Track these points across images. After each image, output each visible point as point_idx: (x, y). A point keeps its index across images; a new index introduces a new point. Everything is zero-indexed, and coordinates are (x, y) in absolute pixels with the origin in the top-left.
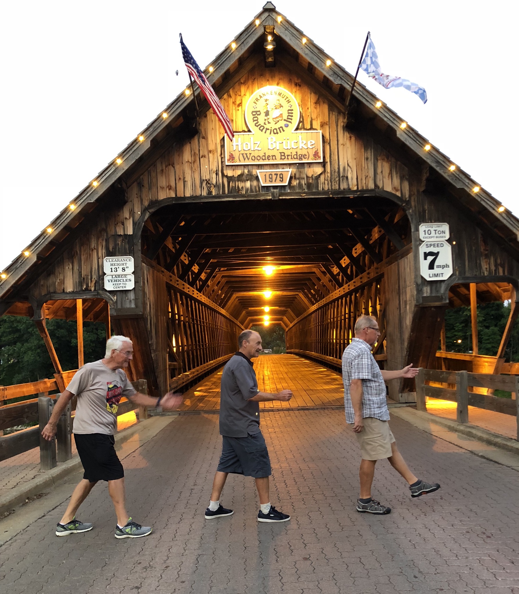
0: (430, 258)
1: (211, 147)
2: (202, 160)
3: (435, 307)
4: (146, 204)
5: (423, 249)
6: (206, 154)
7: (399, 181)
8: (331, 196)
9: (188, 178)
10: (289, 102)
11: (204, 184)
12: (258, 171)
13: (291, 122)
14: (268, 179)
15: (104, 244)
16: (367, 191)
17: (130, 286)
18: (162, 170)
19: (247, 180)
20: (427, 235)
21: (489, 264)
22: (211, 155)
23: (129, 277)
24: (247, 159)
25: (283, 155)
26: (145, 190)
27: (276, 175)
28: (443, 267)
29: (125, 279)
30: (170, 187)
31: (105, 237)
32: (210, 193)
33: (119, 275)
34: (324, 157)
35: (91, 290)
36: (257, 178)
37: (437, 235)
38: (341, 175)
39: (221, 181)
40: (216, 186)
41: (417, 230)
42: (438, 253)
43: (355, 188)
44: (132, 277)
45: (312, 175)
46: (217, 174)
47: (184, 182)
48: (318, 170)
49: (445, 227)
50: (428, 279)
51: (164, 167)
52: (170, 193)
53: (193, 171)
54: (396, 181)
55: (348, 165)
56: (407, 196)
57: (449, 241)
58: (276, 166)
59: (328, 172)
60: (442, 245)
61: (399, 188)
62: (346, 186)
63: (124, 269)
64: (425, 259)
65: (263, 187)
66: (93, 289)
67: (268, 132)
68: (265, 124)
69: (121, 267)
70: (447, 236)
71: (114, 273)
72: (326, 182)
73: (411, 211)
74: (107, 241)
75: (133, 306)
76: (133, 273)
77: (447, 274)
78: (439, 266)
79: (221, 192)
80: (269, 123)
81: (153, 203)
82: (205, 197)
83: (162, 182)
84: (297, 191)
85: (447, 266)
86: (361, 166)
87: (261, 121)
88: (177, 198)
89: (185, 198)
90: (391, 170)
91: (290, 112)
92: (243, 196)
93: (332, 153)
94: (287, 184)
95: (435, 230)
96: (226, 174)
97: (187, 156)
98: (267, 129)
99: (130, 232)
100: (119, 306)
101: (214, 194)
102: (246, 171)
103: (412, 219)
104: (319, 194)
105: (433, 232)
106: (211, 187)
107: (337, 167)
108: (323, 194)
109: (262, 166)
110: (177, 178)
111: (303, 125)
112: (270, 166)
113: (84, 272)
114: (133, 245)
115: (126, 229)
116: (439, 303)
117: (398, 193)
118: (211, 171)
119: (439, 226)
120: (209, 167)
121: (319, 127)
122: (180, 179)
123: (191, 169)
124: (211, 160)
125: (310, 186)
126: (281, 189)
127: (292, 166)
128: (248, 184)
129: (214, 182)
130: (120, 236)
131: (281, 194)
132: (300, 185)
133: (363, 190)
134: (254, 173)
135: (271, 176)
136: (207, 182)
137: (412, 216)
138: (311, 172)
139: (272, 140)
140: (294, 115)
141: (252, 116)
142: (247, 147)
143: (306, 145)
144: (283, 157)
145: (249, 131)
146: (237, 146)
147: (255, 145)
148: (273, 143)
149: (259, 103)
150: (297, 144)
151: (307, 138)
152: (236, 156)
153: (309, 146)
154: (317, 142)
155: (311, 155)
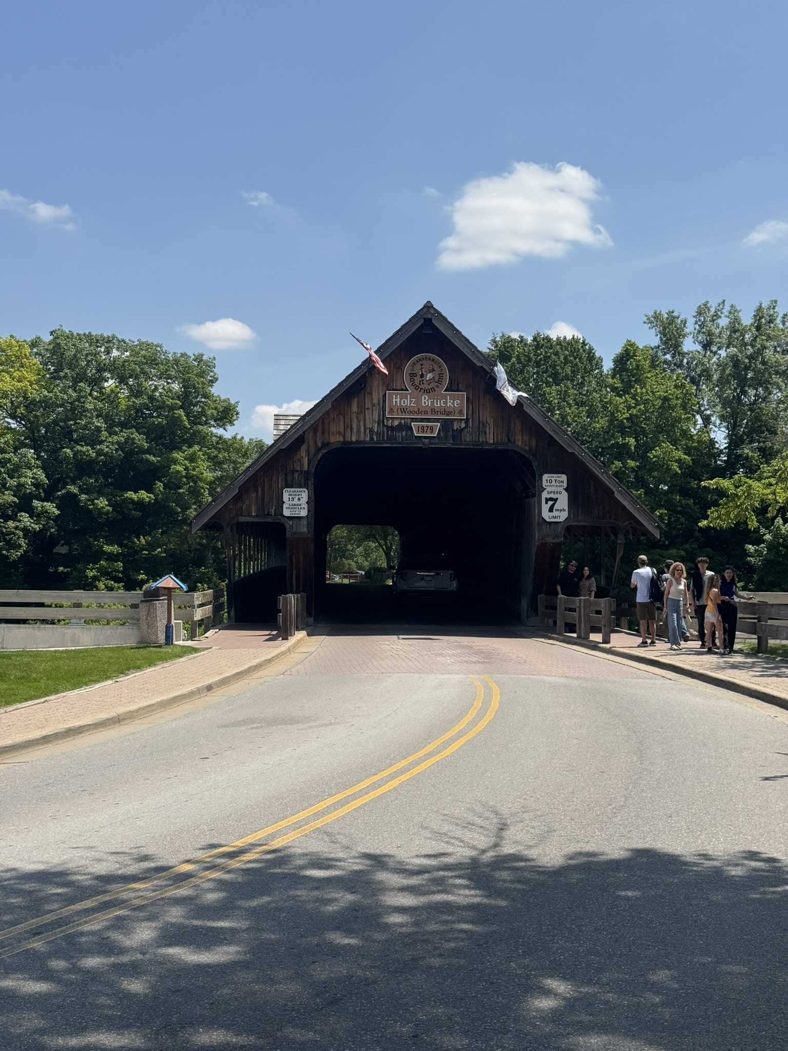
0: (550, 503)
1: (375, 401)
2: (367, 412)
3: (553, 543)
4: (320, 445)
5: (545, 495)
7: (528, 437)
8: (472, 447)
9: (355, 426)
10: (440, 367)
11: (368, 431)
12: (412, 424)
13: (441, 384)
14: (420, 430)
15: (284, 476)
16: (502, 444)
17: (304, 513)
18: (334, 419)
19: (404, 430)
20: (549, 484)
21: (599, 510)
22: (374, 408)
23: (303, 506)
24: (403, 413)
25: (433, 411)
26: (319, 434)
27: (428, 427)
28: (561, 511)
29: (300, 507)
30: (340, 433)
31: (285, 471)
32: (372, 439)
33: (295, 505)
34: (467, 415)
35: (271, 515)
36: (411, 429)
37: (557, 484)
38: (481, 429)
39: (382, 430)
40: (378, 434)
41: (541, 479)
42: (557, 499)
43: (492, 441)
44: (306, 506)
45: (457, 429)
46: (379, 424)
47: (352, 429)
48: (463, 425)
49: (564, 478)
50: (548, 520)
51: (335, 416)
52: (339, 438)
53: (359, 422)
54: (526, 439)
55: (487, 421)
56: (534, 450)
57: (566, 490)
58: (428, 420)
59: (470, 427)
60: (560, 492)
61: (528, 443)
62: (484, 440)
63: (299, 499)
64: (546, 503)
65: (416, 437)
66: (273, 514)
67: (422, 391)
68: (420, 384)
69: (297, 497)
70: (565, 485)
71: (291, 502)
72: (468, 435)
73: (536, 463)
74: (286, 474)
75: (305, 530)
76: (307, 503)
77: (563, 516)
78: (557, 510)
79: (381, 439)
80: (423, 384)
81: (326, 445)
82: (368, 443)
83: (333, 428)
84: (444, 441)
85: (564, 510)
86: (498, 423)
87: (417, 383)
88: (345, 442)
89: (351, 442)
90: (522, 428)
91: (441, 376)
92: (399, 443)
93: (474, 411)
94: (435, 435)
95: (556, 480)
96: (386, 424)
97: (355, 408)
98: (421, 389)
99: (306, 468)
100: (294, 530)
101: (375, 439)
102: (403, 421)
103: (537, 470)
104: (461, 445)
105: (554, 482)
106: (373, 435)
107: (477, 423)
108: (465, 445)
109: (416, 420)
110: (346, 426)
111: (451, 387)
112: (422, 420)
113: (266, 500)
114: (307, 479)
115: (302, 465)
116: (556, 541)
117: (527, 448)
118: (374, 421)
119: (559, 477)
120: (372, 417)
121: (464, 389)
122: (348, 426)
123: (357, 418)
124: (374, 411)
125: (454, 437)
126: (431, 440)
127: (441, 421)
128: (404, 433)
129: (376, 430)
130: (297, 471)
131: (430, 443)
132: (446, 437)
133: (498, 445)
134: (409, 424)
135: (423, 428)
136: (370, 430)
137: (537, 467)
138: (456, 426)
139: (425, 398)
140: (444, 378)
141: (409, 377)
142: (404, 403)
143: (453, 404)
144: (433, 413)
145: (407, 390)
146: (396, 402)
147: (411, 402)
148: (426, 401)
149: (416, 367)
150: (445, 403)
151: (453, 399)
152: (395, 410)
153: (455, 405)
154: (462, 402)
155: (457, 412)
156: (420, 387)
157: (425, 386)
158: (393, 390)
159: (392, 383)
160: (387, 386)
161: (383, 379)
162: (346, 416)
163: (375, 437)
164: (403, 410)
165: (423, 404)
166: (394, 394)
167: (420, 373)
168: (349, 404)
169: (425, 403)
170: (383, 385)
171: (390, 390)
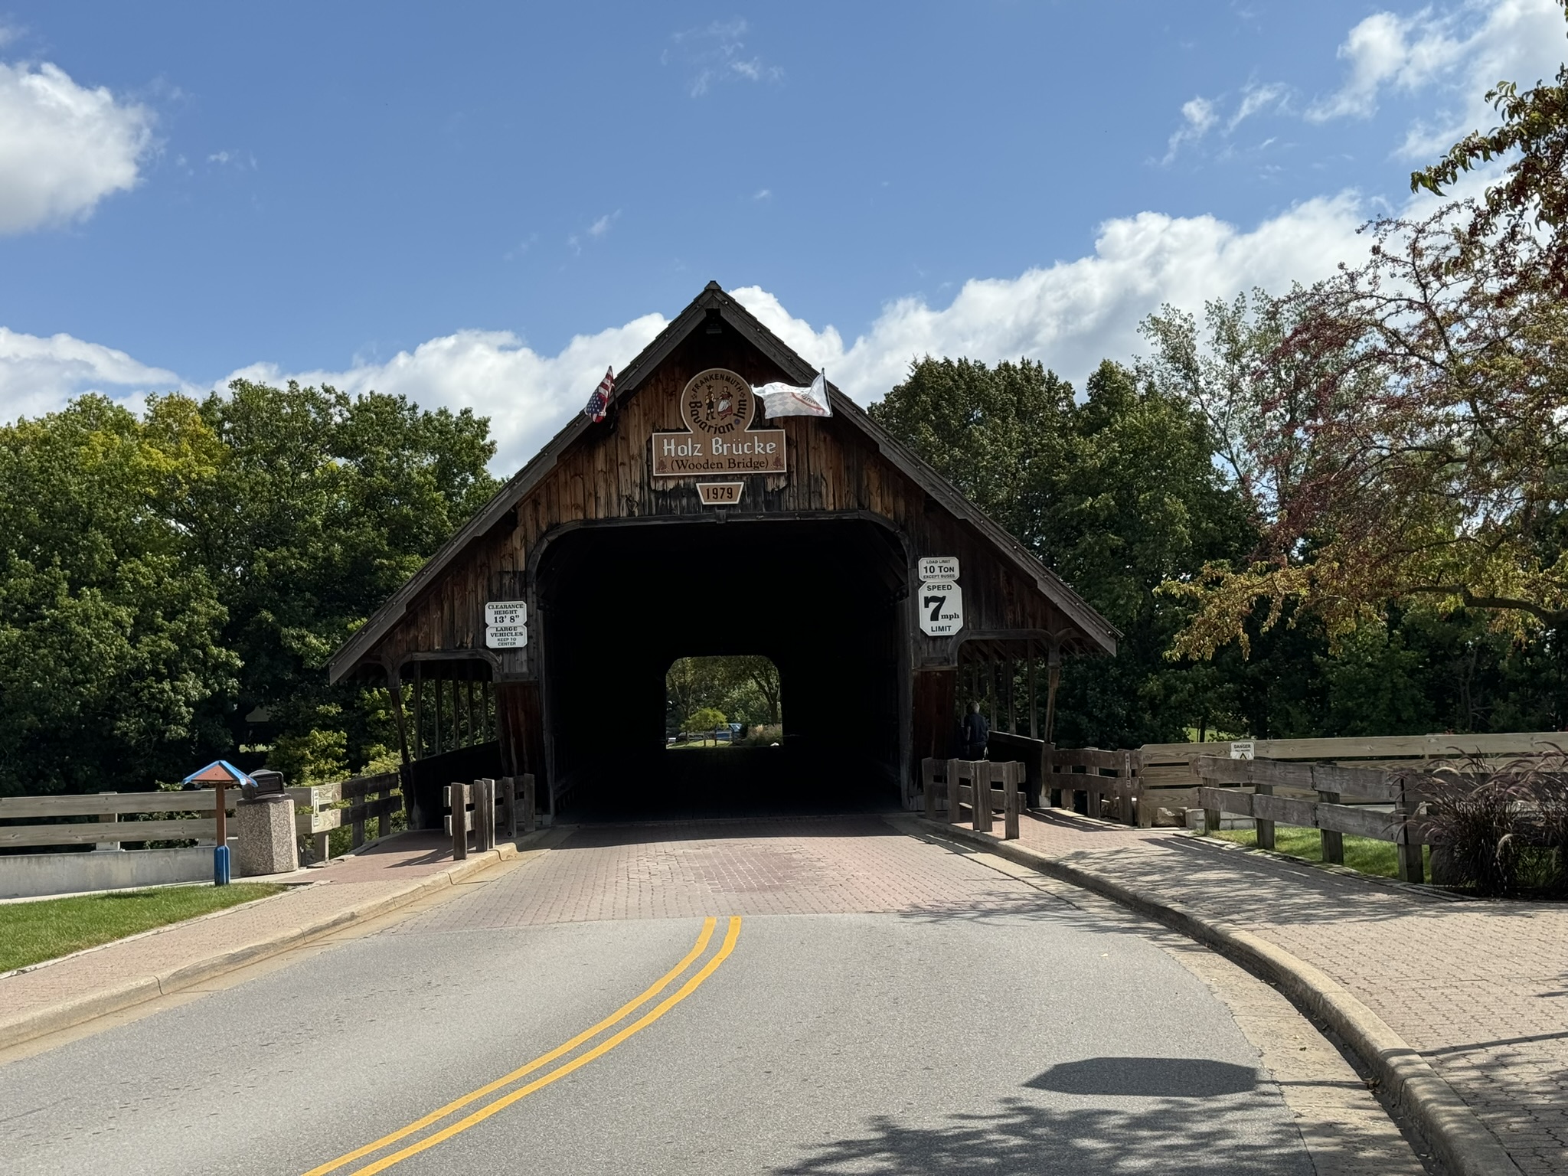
0: (933, 605)
1: (635, 451)
2: (620, 468)
3: (941, 672)
4: (544, 528)
5: (923, 593)
6: (626, 461)
7: (891, 499)
8: (799, 518)
9: (602, 494)
10: (740, 389)
11: (624, 501)
12: (698, 485)
14: (711, 495)
15: (485, 583)
16: (848, 510)
17: (521, 642)
18: (566, 483)
19: (684, 497)
20: (929, 574)
21: (1014, 613)
22: (633, 462)
23: (519, 630)
24: (682, 467)
25: (732, 463)
26: (542, 509)
27: (724, 490)
28: (951, 617)
29: (514, 633)
30: (577, 507)
31: (487, 574)
32: (631, 513)
33: (506, 629)
35: (465, 648)
36: (696, 494)
37: (943, 573)
38: (812, 489)
39: (647, 497)
40: (641, 504)
41: (916, 566)
42: (944, 598)
43: (831, 508)
44: (524, 631)
45: (773, 490)
46: (641, 488)
47: (597, 499)
48: (783, 484)
49: (954, 562)
50: (930, 633)
51: (568, 479)
52: (576, 514)
53: (608, 486)
54: (889, 501)
55: (821, 475)
56: (902, 519)
57: (958, 582)
58: (725, 478)
59: (794, 487)
60: (949, 588)
61: (892, 507)
62: (818, 506)
63: (512, 619)
64: (927, 606)
65: (705, 506)
66: (470, 645)
67: (712, 430)
68: (707, 419)
69: (509, 616)
70: (957, 574)
71: (499, 625)
72: (791, 499)
73: (907, 541)
74: (489, 580)
75: (525, 669)
76: (526, 624)
77: (956, 625)
78: (944, 616)
79: (647, 513)
80: (713, 418)
81: (553, 526)
82: (626, 521)
83: (566, 499)
84: (752, 511)
85: (956, 616)
86: (841, 478)
87: (702, 417)
88: (586, 521)
89: (597, 521)
90: (881, 484)
92: (677, 518)
93: (800, 461)
95: (940, 567)
96: (653, 488)
97: (600, 464)
98: (711, 427)
99: (522, 567)
100: (506, 671)
101: (636, 515)
102: (682, 482)
103: (909, 551)
104: (781, 516)
105: (937, 570)
106: (632, 506)
107: (806, 479)
108: (787, 516)
109: (704, 479)
110: (587, 493)
111: (760, 420)
112: (714, 478)
113: (458, 622)
114: (525, 585)
115: (515, 563)
116: (945, 668)
117: (890, 516)
118: (633, 484)
119: (945, 562)
120: (630, 478)
121: (782, 426)
122: (590, 494)
123: (606, 481)
124: (633, 468)
125: (768, 504)
126: (729, 509)
127: (745, 478)
128: (684, 502)
129: (637, 498)
130: (508, 572)
131: (729, 516)
132: (755, 504)
133: (842, 511)
134: (692, 486)
135: (715, 491)
136: (628, 499)
137: (908, 547)
138: (771, 485)
139: (717, 442)
140: (747, 407)
141: (690, 409)
142: (683, 452)
143: (764, 449)
144: (732, 465)
145: (686, 430)
146: (669, 450)
147: (694, 449)
148: (718, 446)
149: (699, 391)
150: (752, 448)
151: (764, 440)
152: (669, 466)
153: (768, 451)
154: (779, 445)
155: (771, 462)
156: (708, 423)
157: (717, 422)
158: (664, 431)
159: (661, 419)
160: (654, 425)
161: (645, 415)
162: (586, 478)
163: (636, 511)
164: (681, 463)
165: (714, 452)
166: (665, 437)
167: (708, 401)
168: (591, 457)
169: (717, 450)
170: (646, 422)
171: (658, 431)
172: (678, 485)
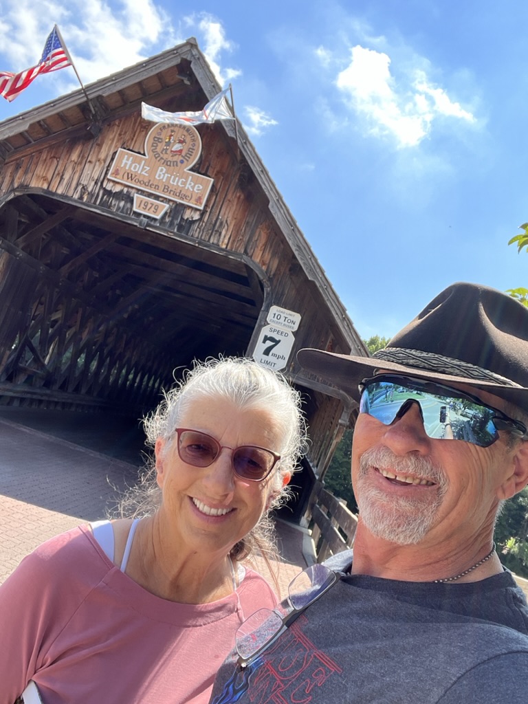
0: (269, 343)
1: (102, 156)
2: (87, 165)
4: (16, 185)
5: (265, 331)
6: (94, 160)
7: (270, 256)
8: (197, 245)
9: (67, 177)
10: (193, 141)
11: (80, 187)
12: (136, 195)
13: (187, 161)
14: (142, 205)
16: (235, 253)
18: (45, 160)
19: (123, 200)
20: (275, 319)
22: (98, 163)
24: (130, 179)
25: (166, 189)
26: (20, 172)
27: (152, 204)
28: (278, 357)
30: (45, 179)
34: (206, 206)
36: (132, 201)
37: (286, 323)
38: (216, 228)
39: (97, 191)
40: (91, 194)
41: (267, 310)
42: (279, 341)
43: (224, 247)
45: (188, 219)
46: (96, 183)
47: (62, 178)
48: (196, 216)
49: (297, 318)
51: (49, 158)
52: (43, 184)
53: (74, 173)
54: (267, 257)
55: (226, 221)
56: (272, 273)
57: (295, 334)
58: (157, 197)
59: (203, 222)
60: (286, 335)
61: (267, 262)
62: (215, 242)
64: (264, 342)
65: (135, 213)
67: (162, 161)
70: (296, 328)
72: (198, 229)
73: (269, 289)
77: (280, 365)
78: (274, 355)
79: (93, 201)
80: (166, 153)
81: (23, 186)
82: (75, 201)
83: (40, 170)
84: (166, 228)
85: (283, 358)
86: (240, 227)
87: (159, 150)
88: (47, 191)
89: (55, 194)
90: (266, 242)
91: (190, 152)
92: (112, 213)
93: (216, 205)
94: (158, 217)
95: (286, 318)
96: (104, 186)
97: (74, 157)
98: (162, 158)
101: (85, 200)
102: (126, 190)
103: (267, 297)
104: (186, 239)
105: (283, 319)
106: (84, 193)
107: (214, 219)
108: (190, 241)
109: (142, 193)
110: (56, 172)
111: (199, 167)
112: (150, 195)
117: (264, 268)
118: (91, 178)
119: (290, 315)
120: (90, 174)
121: (213, 176)
122: (58, 174)
123: (74, 169)
124: (96, 168)
125: (180, 227)
126: (151, 221)
127: (171, 203)
128: (122, 204)
129: (90, 189)
131: (148, 225)
132: (172, 223)
133: (230, 252)
134: (132, 196)
135: (146, 204)
136: (83, 187)
137: (268, 294)
138: (188, 215)
139: (162, 170)
140: (193, 154)
141: (151, 144)
142: (135, 168)
143: (193, 187)
144: (165, 190)
145: (144, 155)
146: (126, 164)
147: (143, 169)
148: (162, 174)
149: (164, 131)
150: (184, 183)
151: (196, 182)
152: (121, 173)
153: (195, 190)
154: (205, 190)
155: (193, 199)
156: (161, 155)
157: (168, 157)
158: (129, 150)
159: (130, 142)
160: (123, 144)
161: (120, 135)
162: (61, 162)
163: (86, 198)
164: (130, 176)
165: (157, 177)
166: (127, 154)
167: (167, 140)
168: (70, 151)
169: (159, 176)
170: (118, 141)
171: (125, 148)
172: (122, 191)
